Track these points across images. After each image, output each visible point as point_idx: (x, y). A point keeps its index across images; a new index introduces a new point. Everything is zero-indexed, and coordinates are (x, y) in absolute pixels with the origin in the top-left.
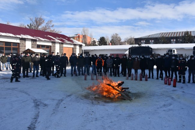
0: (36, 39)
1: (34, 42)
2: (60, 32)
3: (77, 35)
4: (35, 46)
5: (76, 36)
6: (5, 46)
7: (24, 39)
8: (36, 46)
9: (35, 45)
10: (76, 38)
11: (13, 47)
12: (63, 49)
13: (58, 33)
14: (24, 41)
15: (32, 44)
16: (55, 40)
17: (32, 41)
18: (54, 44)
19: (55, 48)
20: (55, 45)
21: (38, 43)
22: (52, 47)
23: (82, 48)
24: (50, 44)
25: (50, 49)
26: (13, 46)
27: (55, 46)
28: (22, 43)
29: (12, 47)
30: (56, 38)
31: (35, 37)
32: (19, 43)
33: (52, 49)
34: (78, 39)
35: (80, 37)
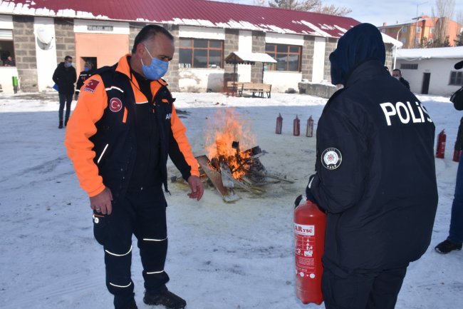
0: (261, 29)
1: (260, 37)
3: (418, 18)
4: (261, 47)
5: (415, 21)
6: (195, 47)
7: (236, 32)
8: (264, 47)
9: (261, 44)
10: (415, 26)
11: (210, 50)
14: (234, 36)
15: (254, 43)
16: (314, 31)
17: (253, 35)
18: (310, 42)
19: (313, 52)
20: (313, 43)
21: (269, 40)
22: (303, 49)
24: (300, 42)
25: (299, 54)
26: (211, 46)
27: (313, 48)
28: (229, 40)
29: (209, 48)
30: (320, 27)
31: (262, 25)
32: (223, 41)
33: (304, 54)
34: (421, 29)
35: (426, 24)
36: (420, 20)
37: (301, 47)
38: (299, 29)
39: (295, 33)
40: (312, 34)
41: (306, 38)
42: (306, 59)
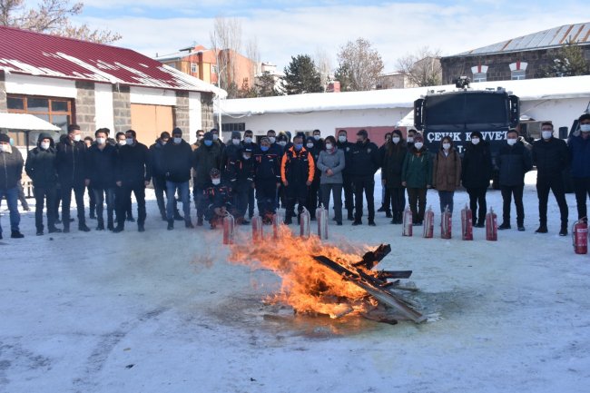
2: (111, 37)
3: (189, 50)
5: (186, 54)
8: (5, 101)
10: (189, 62)
12: (128, 114)
13: (103, 43)
16: (93, 73)
18: (87, 92)
19: (93, 110)
20: (92, 94)
21: (12, 87)
22: (77, 105)
23: (215, 108)
24: (69, 91)
25: (69, 113)
27: (93, 102)
30: (94, 65)
33: (78, 114)
34: (197, 67)
35: (205, 59)
36: (193, 52)
37: (72, 100)
38: (67, 68)
39: (63, 75)
40: (91, 77)
41: (81, 84)
42: (84, 122)
